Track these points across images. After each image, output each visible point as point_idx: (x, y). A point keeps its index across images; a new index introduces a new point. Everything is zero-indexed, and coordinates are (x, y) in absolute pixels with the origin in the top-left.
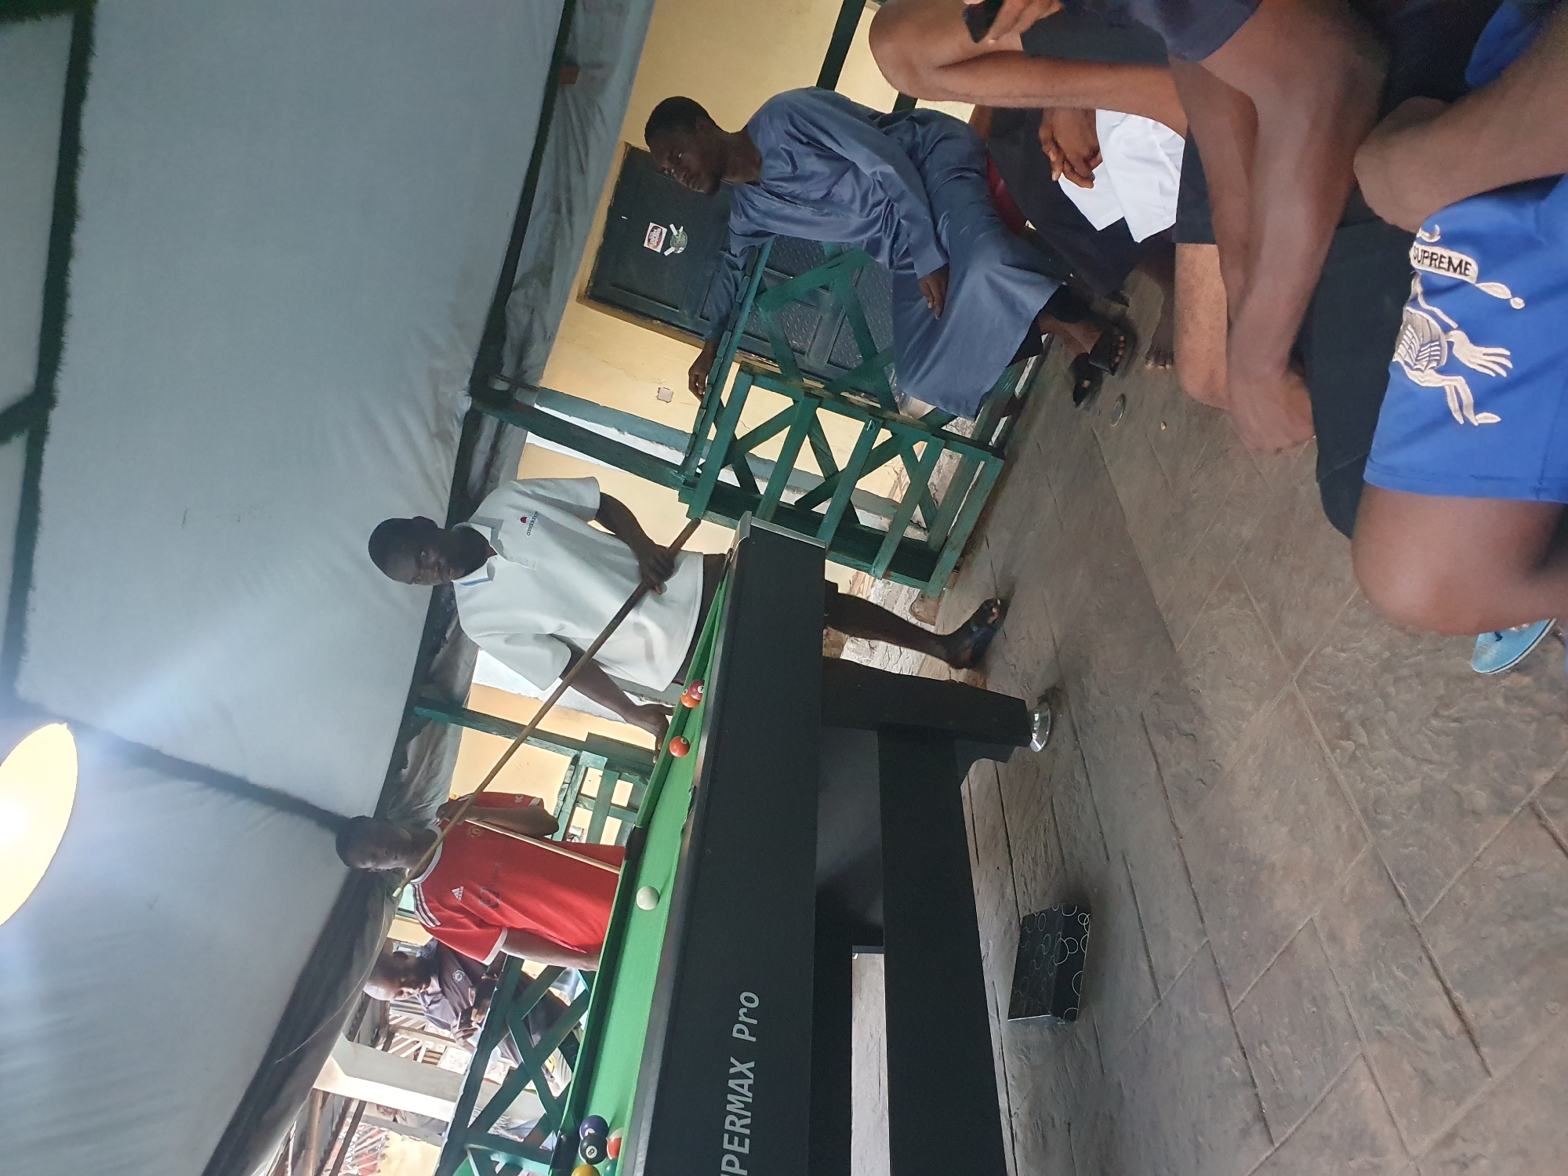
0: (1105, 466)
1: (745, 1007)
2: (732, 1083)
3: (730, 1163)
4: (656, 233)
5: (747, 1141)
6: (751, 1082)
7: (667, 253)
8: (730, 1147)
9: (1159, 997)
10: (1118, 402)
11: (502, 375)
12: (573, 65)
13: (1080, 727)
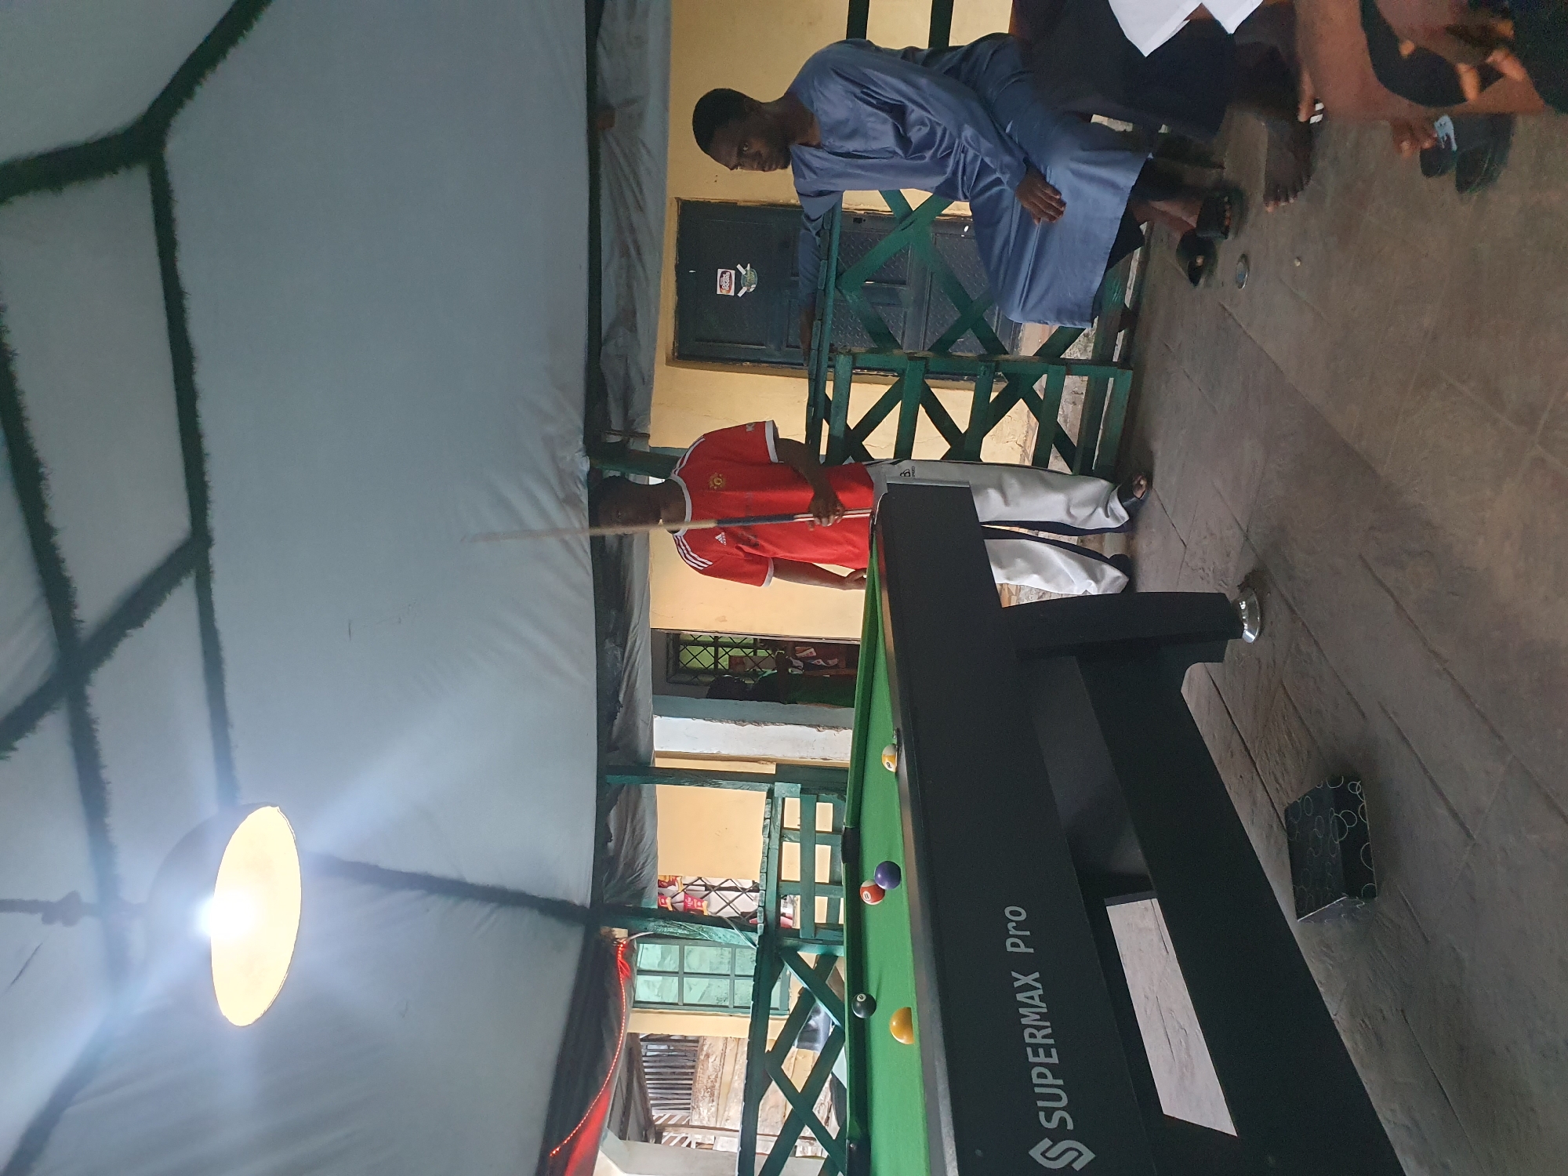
0: (1245, 332)
1: (1012, 921)
2: (1020, 997)
3: (1041, 1075)
4: (726, 277)
5: (1054, 1051)
6: (1041, 992)
7: (740, 295)
8: (1036, 1060)
9: (1471, 838)
10: (1240, 263)
11: (613, 430)
12: (608, 108)
13: (1294, 598)
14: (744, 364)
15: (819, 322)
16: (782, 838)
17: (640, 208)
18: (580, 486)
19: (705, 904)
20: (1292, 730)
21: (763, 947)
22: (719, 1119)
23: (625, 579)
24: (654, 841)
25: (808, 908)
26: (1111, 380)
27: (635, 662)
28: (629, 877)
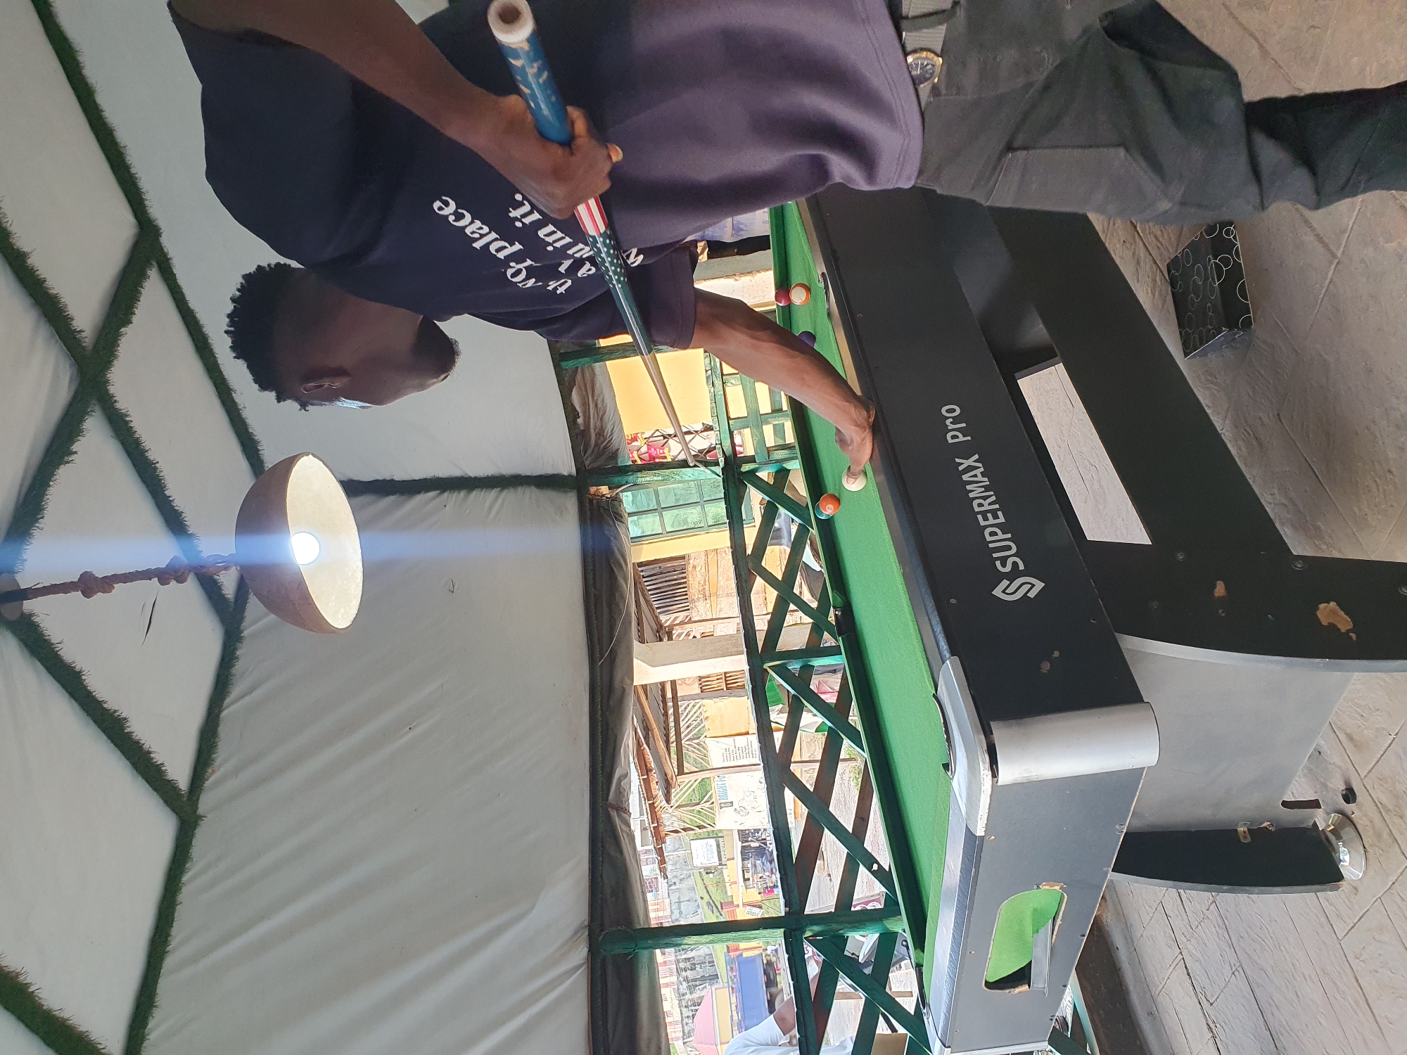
1: (949, 418)
2: (965, 477)
3: (992, 534)
5: (1000, 513)
6: (982, 470)
8: (987, 523)
9: (1334, 256)
16: (724, 383)
21: (726, 476)
22: (714, 610)
24: (615, 409)
25: (758, 436)
28: (602, 443)
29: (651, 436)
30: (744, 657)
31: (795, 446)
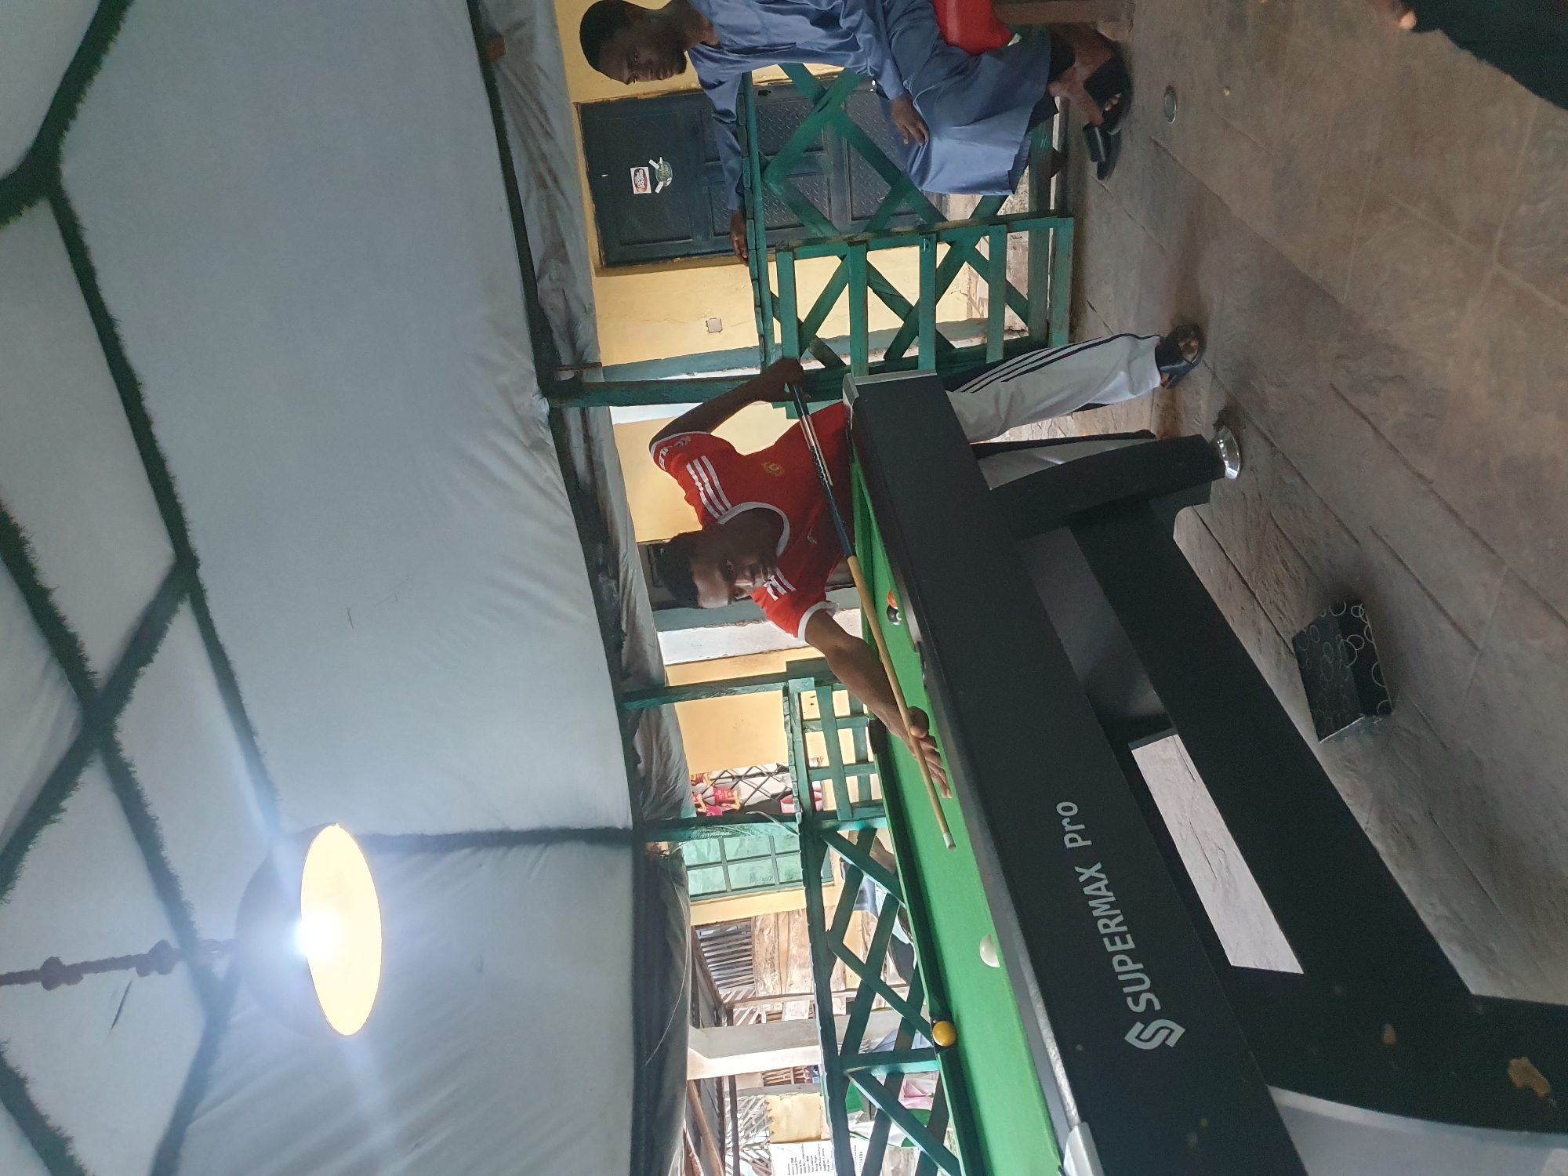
0: (1182, 166)
1: (1066, 817)
2: (1087, 890)
3: (1122, 963)
4: (640, 175)
5: (1128, 937)
6: (1106, 882)
7: (658, 191)
8: (1114, 949)
9: (1475, 647)
10: (1167, 96)
11: (564, 366)
12: (496, 36)
13: (1270, 431)
14: (675, 260)
15: (752, 221)
16: (804, 730)
17: (548, 135)
18: (542, 428)
19: (735, 793)
20: (1286, 559)
21: (804, 834)
22: (783, 985)
23: (605, 511)
24: (682, 756)
25: (841, 790)
26: (1051, 230)
27: (630, 592)
28: (664, 792)
29: (719, 778)
30: (818, 1049)
31: (882, 804)
